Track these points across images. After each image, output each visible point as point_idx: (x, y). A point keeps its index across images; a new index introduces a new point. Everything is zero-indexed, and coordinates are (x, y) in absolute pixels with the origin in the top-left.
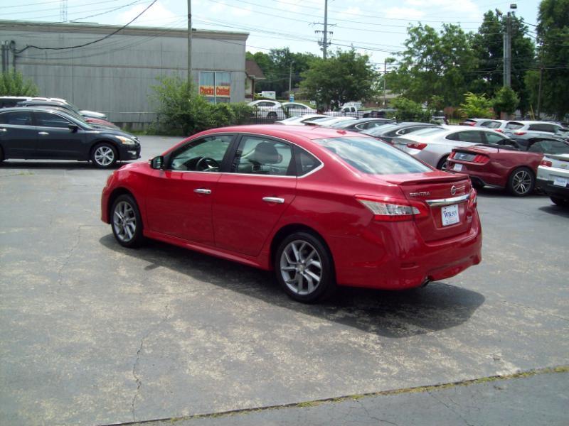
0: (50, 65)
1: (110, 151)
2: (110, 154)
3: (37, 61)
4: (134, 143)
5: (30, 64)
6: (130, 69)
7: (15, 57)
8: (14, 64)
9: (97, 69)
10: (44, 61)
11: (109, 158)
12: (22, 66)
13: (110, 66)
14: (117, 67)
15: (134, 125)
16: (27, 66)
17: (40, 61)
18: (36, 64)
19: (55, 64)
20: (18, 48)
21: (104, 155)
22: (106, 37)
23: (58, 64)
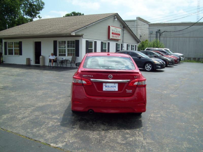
0: (171, 37)
1: (150, 65)
2: (150, 67)
3: (167, 36)
4: (160, 63)
5: (165, 37)
6: (200, 38)
7: (160, 35)
8: (160, 37)
9: (188, 38)
10: (169, 36)
11: (150, 68)
12: (162, 38)
13: (192, 37)
14: (195, 37)
15: (200, 59)
16: (164, 38)
17: (168, 36)
18: (167, 37)
19: (173, 37)
20: (161, 32)
21: (148, 67)
22: (190, 27)
23: (174, 37)
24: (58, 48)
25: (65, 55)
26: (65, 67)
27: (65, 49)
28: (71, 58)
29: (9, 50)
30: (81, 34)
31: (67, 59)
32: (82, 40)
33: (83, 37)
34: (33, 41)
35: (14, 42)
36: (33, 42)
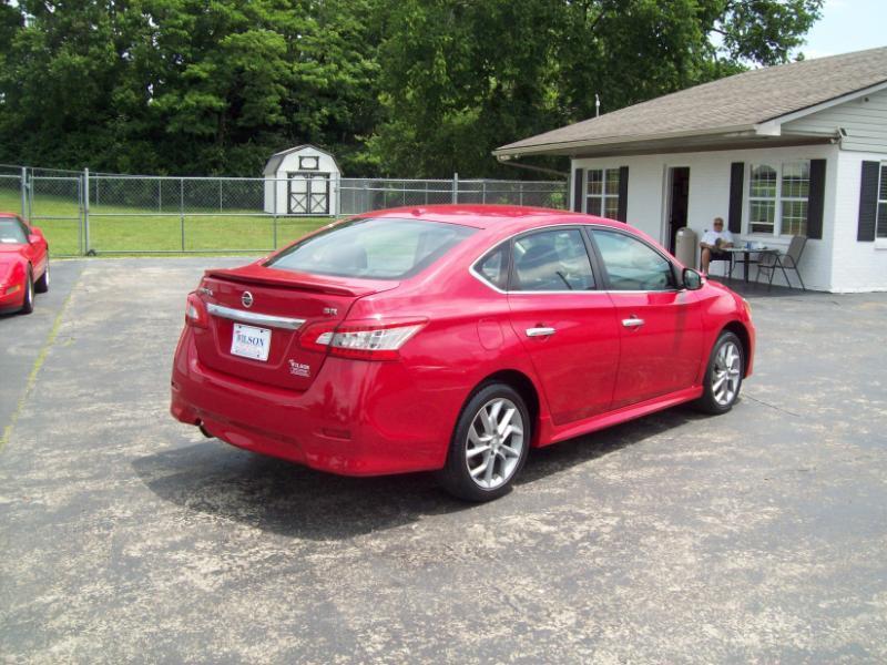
24: (747, 199)
25: (770, 229)
26: (768, 282)
27: (773, 203)
28: (789, 242)
29: (589, 199)
30: (832, 131)
31: (771, 247)
32: (836, 161)
33: (844, 146)
34: (665, 166)
35: (608, 171)
36: (664, 171)
